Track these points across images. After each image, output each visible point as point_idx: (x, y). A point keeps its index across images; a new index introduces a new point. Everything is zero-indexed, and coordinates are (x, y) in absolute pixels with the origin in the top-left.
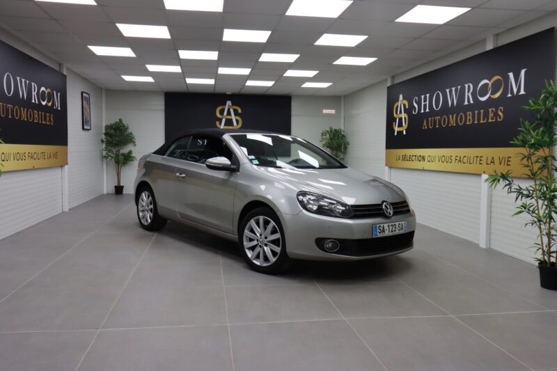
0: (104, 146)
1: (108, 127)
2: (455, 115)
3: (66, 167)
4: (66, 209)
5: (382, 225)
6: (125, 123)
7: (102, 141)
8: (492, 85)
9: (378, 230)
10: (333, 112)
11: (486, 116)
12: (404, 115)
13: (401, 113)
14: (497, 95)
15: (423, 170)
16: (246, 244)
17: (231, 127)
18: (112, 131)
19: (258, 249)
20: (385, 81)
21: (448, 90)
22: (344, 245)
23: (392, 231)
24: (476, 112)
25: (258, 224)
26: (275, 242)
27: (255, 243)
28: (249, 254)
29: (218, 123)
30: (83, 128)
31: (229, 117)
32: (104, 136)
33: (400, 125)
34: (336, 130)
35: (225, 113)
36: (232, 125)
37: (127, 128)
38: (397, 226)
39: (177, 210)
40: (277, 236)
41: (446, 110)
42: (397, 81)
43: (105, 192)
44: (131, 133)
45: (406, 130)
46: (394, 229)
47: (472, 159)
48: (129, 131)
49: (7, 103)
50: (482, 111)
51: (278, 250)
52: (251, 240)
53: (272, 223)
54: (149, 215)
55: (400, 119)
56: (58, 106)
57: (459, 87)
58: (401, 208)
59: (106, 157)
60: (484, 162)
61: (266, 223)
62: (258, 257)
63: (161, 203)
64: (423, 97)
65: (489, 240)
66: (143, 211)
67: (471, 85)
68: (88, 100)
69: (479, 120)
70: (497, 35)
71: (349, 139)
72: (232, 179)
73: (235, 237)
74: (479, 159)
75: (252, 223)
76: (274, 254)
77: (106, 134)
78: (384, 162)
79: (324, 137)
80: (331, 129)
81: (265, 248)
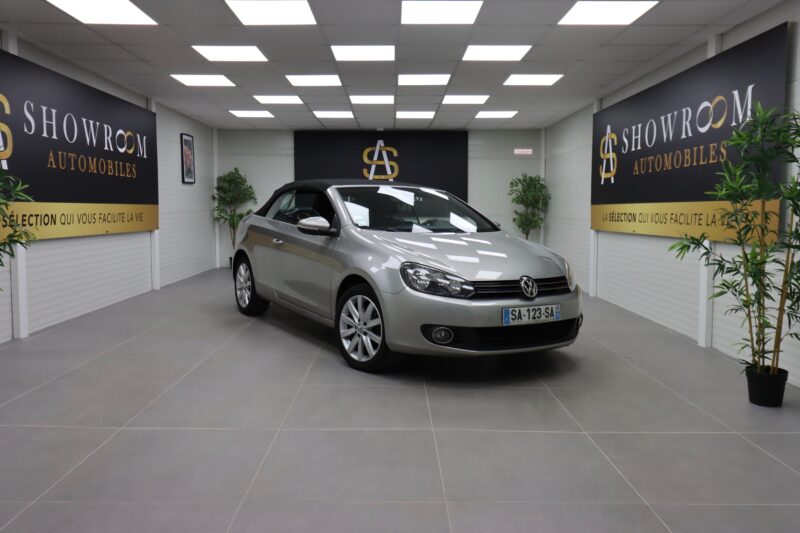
0: (216, 204)
1: (220, 179)
3: (156, 232)
4: (157, 287)
5: (517, 309)
6: (242, 173)
7: (214, 198)
8: (714, 109)
9: (511, 316)
10: (529, 151)
11: (707, 154)
12: (612, 155)
13: (608, 152)
14: (719, 124)
15: (634, 235)
16: (344, 332)
17: (383, 177)
18: (226, 185)
19: (356, 339)
20: (591, 105)
21: (663, 118)
22: (460, 335)
23: (534, 318)
24: (695, 149)
25: (356, 306)
26: (376, 330)
27: (353, 330)
28: (347, 345)
29: (365, 171)
30: (183, 182)
31: (380, 163)
32: (216, 191)
33: (608, 170)
34: (531, 178)
35: (376, 157)
36: (386, 173)
37: (245, 181)
38: (543, 311)
39: (274, 288)
40: (377, 322)
41: (661, 148)
42: (606, 105)
43: (218, 266)
44: (251, 187)
45: (614, 176)
46: (537, 314)
47: (690, 219)
48: (248, 183)
49: (68, 153)
50: (702, 147)
51: (378, 340)
52: (349, 327)
53: (372, 305)
54: (247, 295)
55: (608, 160)
56: (143, 152)
57: (676, 113)
58: (556, 285)
59: (217, 219)
60: (703, 222)
61: (366, 304)
62: (356, 349)
63: (259, 279)
64: (634, 128)
65: (711, 336)
66: (240, 289)
67: (689, 109)
68: (190, 145)
69: (698, 161)
70: (722, 35)
71: (551, 191)
72: (330, 247)
73: (331, 323)
74: (697, 217)
75: (350, 303)
76: (374, 345)
77: (219, 188)
78: (589, 224)
79: (515, 188)
80: (525, 176)
81: (364, 337)
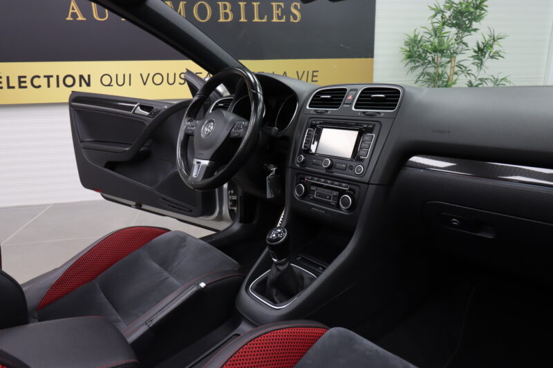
2: (182, 5)
50: (255, 4)
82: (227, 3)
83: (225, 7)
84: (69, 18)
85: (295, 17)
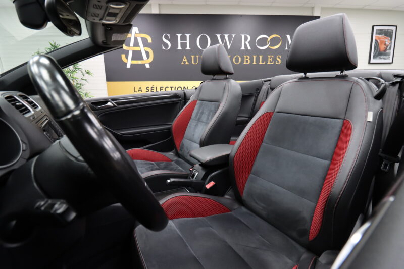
82: (248, 56)
83: (247, 58)
84: (183, 63)
85: (278, 62)
